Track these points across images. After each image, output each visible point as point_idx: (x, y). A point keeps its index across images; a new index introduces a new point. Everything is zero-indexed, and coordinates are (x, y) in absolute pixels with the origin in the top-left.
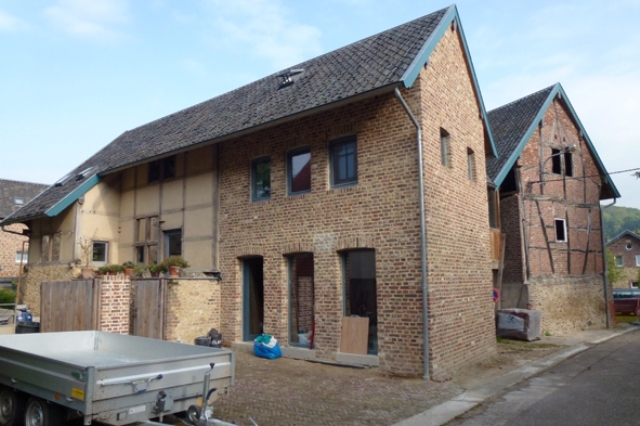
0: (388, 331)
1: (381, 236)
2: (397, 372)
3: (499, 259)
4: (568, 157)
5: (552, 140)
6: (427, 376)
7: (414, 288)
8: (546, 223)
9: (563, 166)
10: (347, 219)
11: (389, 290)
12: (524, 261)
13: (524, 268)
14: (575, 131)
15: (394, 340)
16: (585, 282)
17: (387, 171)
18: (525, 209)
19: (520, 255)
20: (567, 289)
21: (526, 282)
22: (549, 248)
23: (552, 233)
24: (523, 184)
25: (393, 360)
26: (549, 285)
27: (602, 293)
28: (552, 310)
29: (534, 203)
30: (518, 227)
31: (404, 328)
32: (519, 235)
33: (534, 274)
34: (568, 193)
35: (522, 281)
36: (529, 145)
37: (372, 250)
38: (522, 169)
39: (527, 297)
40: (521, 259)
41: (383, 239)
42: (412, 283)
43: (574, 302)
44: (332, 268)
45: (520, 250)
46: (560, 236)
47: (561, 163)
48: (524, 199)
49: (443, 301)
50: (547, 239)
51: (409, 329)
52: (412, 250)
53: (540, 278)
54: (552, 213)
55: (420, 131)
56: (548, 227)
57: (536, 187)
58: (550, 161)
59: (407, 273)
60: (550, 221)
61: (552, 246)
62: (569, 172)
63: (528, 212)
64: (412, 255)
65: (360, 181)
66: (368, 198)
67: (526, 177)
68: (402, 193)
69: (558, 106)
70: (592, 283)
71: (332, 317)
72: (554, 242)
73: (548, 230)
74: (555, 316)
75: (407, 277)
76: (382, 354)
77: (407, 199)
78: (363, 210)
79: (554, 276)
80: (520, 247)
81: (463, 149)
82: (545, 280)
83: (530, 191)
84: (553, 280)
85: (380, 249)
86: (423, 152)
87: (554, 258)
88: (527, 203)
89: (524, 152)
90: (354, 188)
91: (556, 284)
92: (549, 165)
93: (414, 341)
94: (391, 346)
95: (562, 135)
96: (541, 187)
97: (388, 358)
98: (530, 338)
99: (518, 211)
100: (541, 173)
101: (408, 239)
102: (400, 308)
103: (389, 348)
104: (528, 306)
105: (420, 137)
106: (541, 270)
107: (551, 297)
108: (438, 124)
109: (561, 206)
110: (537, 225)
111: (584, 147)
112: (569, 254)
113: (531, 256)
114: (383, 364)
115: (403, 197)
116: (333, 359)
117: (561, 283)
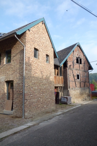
0: (15, 104)
1: (15, 77)
2: (17, 116)
3: (63, 84)
4: (81, 60)
5: (76, 55)
6: (23, 117)
7: (22, 92)
8: (74, 75)
9: (79, 62)
10: (8, 72)
11: (16, 92)
12: (68, 84)
13: (68, 86)
14: (83, 54)
15: (17, 106)
16: (84, 89)
17: (17, 59)
18: (69, 72)
19: (67, 83)
20: (79, 91)
21: (69, 89)
22: (75, 81)
23: (76, 78)
24: (68, 65)
25: (16, 112)
26: (75, 90)
27: (89, 92)
28: (75, 96)
29: (71, 70)
30: (67, 76)
31: (19, 103)
32: (67, 78)
33: (71, 88)
34: (80, 68)
35: (68, 89)
36: (70, 56)
37: (13, 81)
38: (68, 62)
39: (69, 93)
40: (67, 84)
41: (15, 78)
42: (21, 90)
43: (81, 94)
44: (4, 86)
45: (67, 82)
46: (78, 78)
47: (79, 61)
48: (69, 69)
49: (32, 95)
50: (74, 79)
51: (20, 103)
52: (22, 81)
53: (72, 89)
54: (76, 73)
55: (25, 48)
56: (75, 76)
57: (72, 66)
58: (76, 60)
59: (20, 87)
60: (75, 75)
61: (76, 81)
62: (81, 63)
63: (70, 72)
64: (22, 82)
65: (11, 62)
66: (13, 66)
67: (69, 64)
68: (20, 65)
69: (78, 48)
70: (86, 90)
71: (3, 100)
72: (76, 80)
73: (75, 77)
74: (76, 98)
75: (20, 88)
76: (14, 111)
77: (21, 66)
78: (11, 70)
79: (76, 88)
80: (67, 81)
81: (44, 54)
82: (74, 89)
83: (70, 67)
84: (76, 89)
85: (14, 80)
86: (25, 53)
87: (76, 84)
88: (69, 70)
89: (69, 58)
90: (10, 63)
91: (77, 90)
92: (75, 61)
93: (21, 107)
94: (16, 108)
95: (79, 54)
96: (73, 66)
97: (15, 112)
98: (68, 104)
99: (67, 72)
100: (73, 63)
101: (21, 78)
102: (18, 97)
103: (15, 109)
104: (69, 95)
105: (25, 49)
106: (73, 86)
107: (75, 93)
108: (33, 47)
109: (79, 71)
110: (72, 75)
111: (85, 57)
112: (80, 83)
113: (70, 83)
114: (14, 113)
115: (20, 66)
116: (3, 112)
117: (78, 90)
